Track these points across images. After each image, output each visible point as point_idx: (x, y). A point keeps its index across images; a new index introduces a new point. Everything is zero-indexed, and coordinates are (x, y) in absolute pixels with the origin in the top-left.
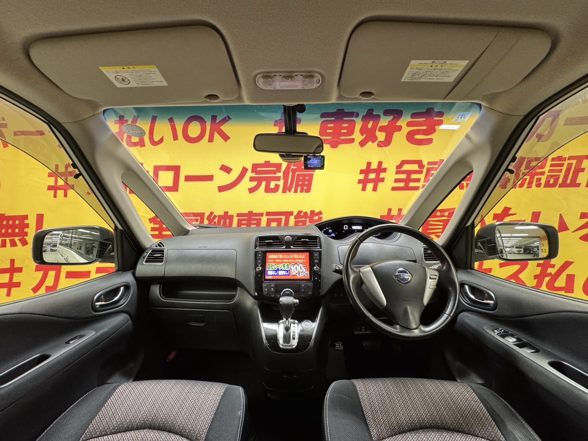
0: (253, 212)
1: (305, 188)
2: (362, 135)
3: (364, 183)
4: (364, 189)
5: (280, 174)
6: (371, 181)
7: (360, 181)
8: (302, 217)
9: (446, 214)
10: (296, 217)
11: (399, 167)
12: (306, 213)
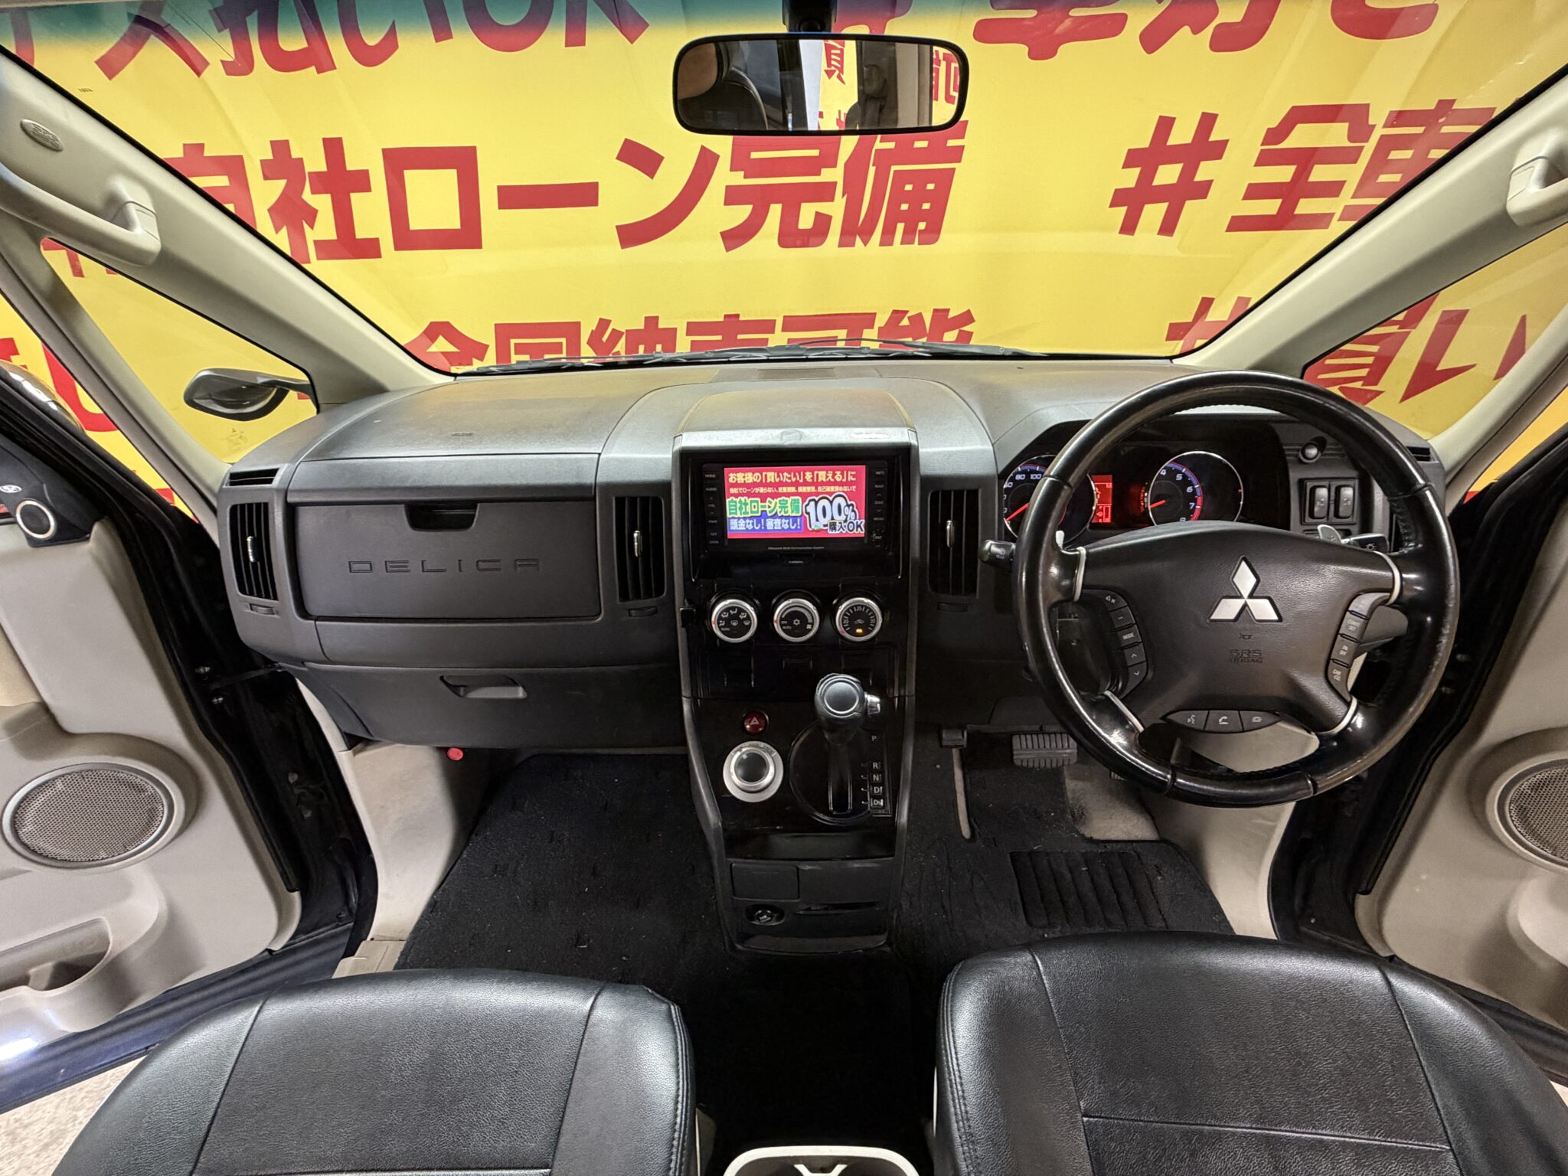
1: (922, 226)
3: (1132, 201)
5: (834, 175)
6: (1160, 194)
7: (1119, 197)
8: (906, 332)
10: (883, 330)
11: (1275, 135)
12: (919, 318)
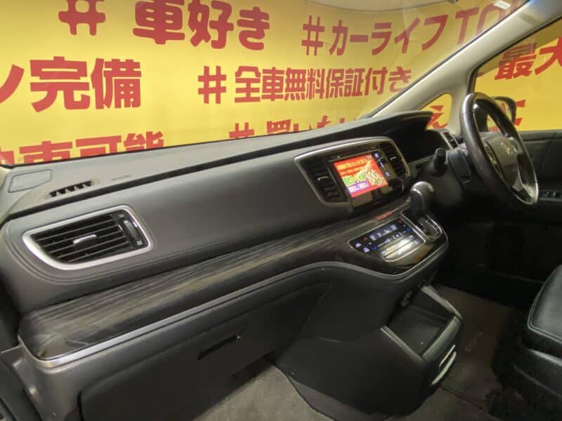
0: (53, 142)
1: (132, 100)
2: (193, 31)
3: (205, 92)
4: (206, 101)
5: (87, 79)
6: (212, 90)
7: (201, 91)
8: (136, 142)
10: (126, 144)
11: (238, 74)
12: (140, 136)
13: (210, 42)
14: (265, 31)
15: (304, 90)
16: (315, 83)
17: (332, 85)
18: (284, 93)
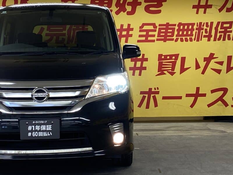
2: (117, 8)
3: (120, 37)
5: (66, 32)
6: (124, 36)
9: (174, 58)
13: (126, 12)
14: (163, 3)
15: (193, 36)
16: (204, 31)
17: (220, 32)
18: (175, 37)
